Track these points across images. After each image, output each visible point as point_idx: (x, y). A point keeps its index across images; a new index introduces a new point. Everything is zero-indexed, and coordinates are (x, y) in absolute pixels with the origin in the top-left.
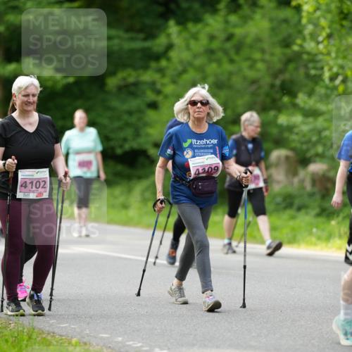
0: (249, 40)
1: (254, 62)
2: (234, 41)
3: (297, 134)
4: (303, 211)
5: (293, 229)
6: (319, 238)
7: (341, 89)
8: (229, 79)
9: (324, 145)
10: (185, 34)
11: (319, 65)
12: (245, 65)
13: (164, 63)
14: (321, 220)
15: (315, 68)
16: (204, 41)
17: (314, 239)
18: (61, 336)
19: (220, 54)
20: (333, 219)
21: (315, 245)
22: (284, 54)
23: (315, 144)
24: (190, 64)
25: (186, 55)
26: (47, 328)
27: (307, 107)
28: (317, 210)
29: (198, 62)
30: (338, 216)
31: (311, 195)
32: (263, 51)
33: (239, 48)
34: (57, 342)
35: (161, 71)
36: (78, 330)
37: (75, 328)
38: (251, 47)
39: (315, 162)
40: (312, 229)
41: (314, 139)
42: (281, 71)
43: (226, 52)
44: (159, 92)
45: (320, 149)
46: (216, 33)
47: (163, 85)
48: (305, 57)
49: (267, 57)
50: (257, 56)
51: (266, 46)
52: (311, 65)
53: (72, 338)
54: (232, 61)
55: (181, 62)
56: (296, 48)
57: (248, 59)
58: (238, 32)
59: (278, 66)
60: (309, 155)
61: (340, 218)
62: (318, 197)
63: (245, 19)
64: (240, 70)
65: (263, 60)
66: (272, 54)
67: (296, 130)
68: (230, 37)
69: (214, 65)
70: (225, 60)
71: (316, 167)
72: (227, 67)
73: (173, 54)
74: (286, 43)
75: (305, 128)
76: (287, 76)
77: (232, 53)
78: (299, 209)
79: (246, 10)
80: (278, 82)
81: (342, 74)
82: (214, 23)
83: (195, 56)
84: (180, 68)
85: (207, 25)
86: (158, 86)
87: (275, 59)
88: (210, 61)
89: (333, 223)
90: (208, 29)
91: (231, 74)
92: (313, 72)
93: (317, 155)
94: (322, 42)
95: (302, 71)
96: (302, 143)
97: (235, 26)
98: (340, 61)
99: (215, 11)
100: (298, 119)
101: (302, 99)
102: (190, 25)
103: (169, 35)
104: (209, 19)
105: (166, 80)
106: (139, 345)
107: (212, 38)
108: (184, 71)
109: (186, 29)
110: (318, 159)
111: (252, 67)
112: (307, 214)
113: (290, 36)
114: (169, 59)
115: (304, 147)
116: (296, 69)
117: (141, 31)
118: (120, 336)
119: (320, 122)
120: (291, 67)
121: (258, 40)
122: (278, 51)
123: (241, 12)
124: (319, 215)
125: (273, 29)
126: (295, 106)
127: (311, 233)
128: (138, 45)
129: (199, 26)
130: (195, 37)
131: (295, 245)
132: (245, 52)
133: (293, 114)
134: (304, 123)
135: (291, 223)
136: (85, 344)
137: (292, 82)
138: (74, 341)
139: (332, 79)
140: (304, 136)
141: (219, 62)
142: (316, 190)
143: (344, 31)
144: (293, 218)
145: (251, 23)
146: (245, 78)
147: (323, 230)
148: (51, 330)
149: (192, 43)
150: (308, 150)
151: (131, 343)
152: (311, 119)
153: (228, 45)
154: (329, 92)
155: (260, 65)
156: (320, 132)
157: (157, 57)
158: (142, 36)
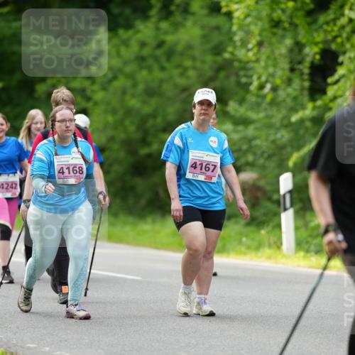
0: (179, 48)
1: (186, 69)
4: (233, 220)
6: (249, 248)
7: (269, 97)
8: (160, 86)
9: (255, 154)
10: (115, 41)
11: (249, 73)
12: (176, 72)
14: (250, 229)
15: (246, 76)
16: (135, 47)
17: (243, 249)
19: (150, 62)
20: (263, 229)
21: (245, 254)
22: (215, 62)
23: (245, 153)
24: (120, 71)
25: (116, 62)
27: (238, 115)
29: (128, 69)
30: (268, 225)
32: (194, 59)
33: (169, 55)
38: (182, 54)
39: (245, 170)
40: (241, 239)
41: (245, 147)
43: (156, 59)
44: (88, 99)
45: (250, 158)
46: (148, 41)
47: (93, 92)
48: (236, 64)
49: (198, 64)
50: (188, 63)
51: (197, 53)
52: (242, 73)
54: (163, 68)
55: (111, 69)
56: (227, 56)
57: (179, 66)
58: (170, 39)
59: (209, 74)
60: (239, 163)
61: (270, 228)
63: (176, 26)
64: (171, 78)
65: (194, 68)
66: (203, 62)
68: (161, 44)
69: (145, 72)
70: (156, 67)
71: (246, 176)
72: (158, 74)
75: (235, 137)
77: (163, 60)
78: (230, 218)
79: (178, 17)
81: (271, 82)
82: (145, 30)
83: (126, 63)
84: (110, 75)
85: (138, 31)
86: (88, 93)
87: (206, 67)
88: (141, 68)
89: (263, 232)
90: (139, 36)
91: (161, 81)
92: (244, 80)
93: (248, 164)
94: (251, 50)
95: (233, 80)
97: (166, 33)
98: (271, 70)
99: (146, 17)
100: (228, 127)
101: (232, 107)
102: (121, 32)
104: (140, 25)
105: (96, 87)
107: (143, 44)
108: (114, 78)
109: (116, 35)
110: (248, 168)
111: (182, 75)
112: (237, 223)
113: (221, 44)
115: (235, 155)
116: (227, 77)
118: (47, 346)
119: (251, 131)
120: (222, 74)
121: (189, 47)
122: (209, 58)
123: (172, 19)
124: (248, 224)
126: (226, 114)
127: (240, 243)
129: (130, 32)
130: (126, 43)
131: (225, 255)
132: (176, 59)
134: (234, 131)
137: (223, 90)
141: (150, 69)
145: (182, 30)
146: (175, 85)
147: (253, 239)
149: (123, 49)
152: (241, 128)
153: (159, 52)
154: (260, 100)
155: (191, 73)
156: (250, 141)
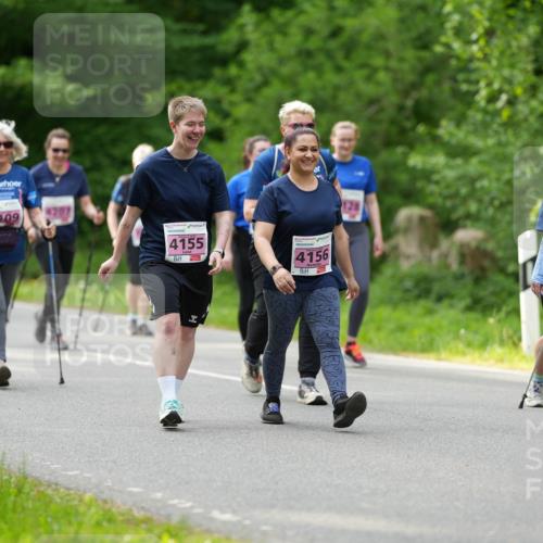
0: (365, 37)
1: (375, 70)
2: (344, 38)
3: (437, 183)
4: (446, 302)
5: (430, 330)
6: (469, 345)
7: (505, 114)
8: (334, 97)
9: (480, 201)
10: (267, 27)
11: (473, 77)
12: (359, 75)
13: (233, 70)
14: (472, 315)
15: (468, 81)
16: (296, 37)
17: (461, 346)
18: (68, 489)
19: (321, 58)
20: (491, 316)
21: (464, 354)
22: (420, 59)
23: (465, 200)
24: (274, 72)
25: (267, 59)
26: (47, 477)
27: (454, 141)
28: (468, 301)
29: (285, 70)
30: (499, 310)
31: (459, 277)
32: (387, 54)
33: (349, 49)
34: (61, 498)
35: (229, 83)
36: (94, 480)
37: (90, 478)
38: (369, 47)
39: (464, 227)
40: (458, 331)
41: (464, 191)
42: (414, 86)
43: (329, 55)
44: (226, 115)
45: (473, 207)
46: (317, 27)
47: (232, 104)
48: (454, 62)
49: (393, 63)
50: (378, 61)
51: (391, 46)
52: (461, 77)
53: (85, 492)
54: (339, 69)
55: (260, 69)
56: (438, 49)
57: (363, 66)
58: (350, 24)
59: (411, 78)
60: (454, 216)
61: (502, 314)
62: (469, 280)
63: (361, 5)
64: (351, 83)
65: (387, 69)
66: (402, 60)
67: (436, 177)
68: (336, 33)
69: (311, 75)
70: (328, 66)
71: (467, 235)
72: (332, 78)
73: (248, 57)
74: (424, 42)
75: (450, 174)
76: (424, 93)
77: (339, 56)
78: (440, 299)
80: (409, 103)
81: (507, 92)
83: (282, 61)
84: (258, 78)
85: (302, 12)
86: (225, 106)
87: (406, 66)
88: (306, 68)
89: (491, 320)
90: (302, 19)
91: (337, 88)
92: (464, 87)
93: (468, 216)
94: (476, 42)
95: (447, 86)
96: (446, 198)
97: (345, 15)
98: (506, 72)
100: (439, 159)
101: (446, 129)
102: (275, 13)
103: (242, 27)
105: (236, 97)
106: (189, 504)
107: (309, 32)
108: (266, 83)
109: (268, 17)
110: (469, 223)
111: (369, 79)
112: (451, 306)
113: (428, 32)
114: (241, 65)
115: (449, 204)
116: (438, 83)
117: (200, 19)
118: (159, 491)
119: (474, 166)
120: (430, 78)
121: (380, 36)
122: (410, 54)
124: (469, 309)
125: (402, 21)
126: (436, 139)
127: (457, 337)
128: (196, 41)
129: (290, 14)
130: (282, 30)
131: (432, 355)
132: (360, 55)
133: (431, 153)
134: (447, 166)
135: (427, 320)
136: (105, 502)
137: (431, 103)
138: (87, 497)
139: (492, 99)
140: (448, 187)
141: (319, 70)
142: (466, 270)
143: (511, 26)
144: (430, 312)
145: (370, 10)
146: (358, 95)
147: (476, 332)
148: (53, 480)
149: (278, 39)
150: (454, 208)
151: (175, 501)
152: (459, 161)
153: (333, 44)
154: (488, 118)
155: (382, 76)
156: (473, 181)
157: (224, 61)
158: (201, 27)
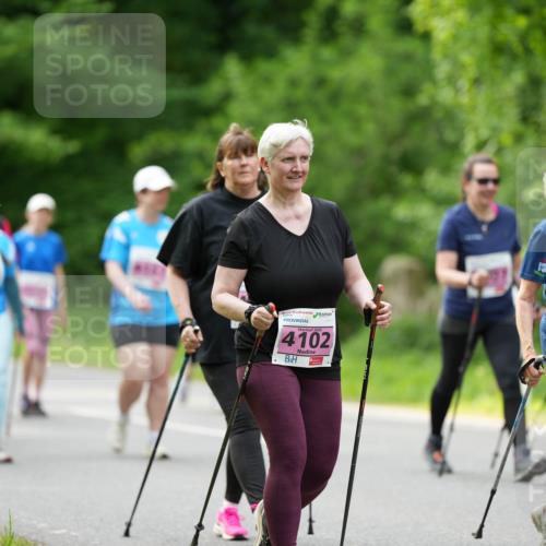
2: (328, 89)
26: (33, 537)
36: (81, 539)
37: (76, 537)
54: (324, 118)
58: (336, 74)
63: (346, 54)
68: (320, 83)
74: (409, 91)
79: (346, 40)
95: (432, 136)
107: (293, 83)
122: (396, 104)
125: (389, 72)
148: (40, 540)
153: (320, 96)
157: (208, 112)
